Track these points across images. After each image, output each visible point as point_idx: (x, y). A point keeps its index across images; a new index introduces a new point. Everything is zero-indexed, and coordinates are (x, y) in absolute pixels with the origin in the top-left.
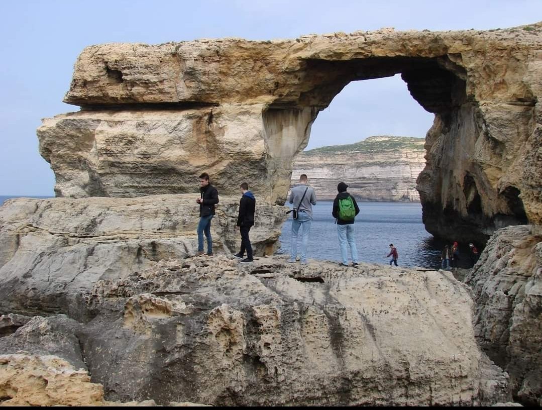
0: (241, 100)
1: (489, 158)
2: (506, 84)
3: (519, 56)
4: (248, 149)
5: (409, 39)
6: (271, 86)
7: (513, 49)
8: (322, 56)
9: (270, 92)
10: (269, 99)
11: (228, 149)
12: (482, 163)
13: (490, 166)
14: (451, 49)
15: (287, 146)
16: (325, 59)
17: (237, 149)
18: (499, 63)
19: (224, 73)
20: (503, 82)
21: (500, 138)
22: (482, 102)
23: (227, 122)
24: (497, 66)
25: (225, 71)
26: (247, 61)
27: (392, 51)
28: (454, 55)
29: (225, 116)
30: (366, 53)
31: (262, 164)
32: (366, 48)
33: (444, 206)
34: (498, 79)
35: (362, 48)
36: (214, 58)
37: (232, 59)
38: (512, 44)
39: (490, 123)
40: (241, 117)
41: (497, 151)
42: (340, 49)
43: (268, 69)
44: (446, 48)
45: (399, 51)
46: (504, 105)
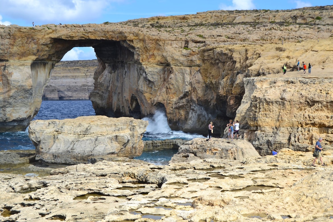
0: (19, 58)
1: (146, 89)
2: (155, 56)
3: (161, 43)
4: (23, 84)
5: (108, 32)
6: (35, 51)
7: (158, 40)
8: (63, 38)
9: (34, 54)
10: (34, 58)
11: (14, 84)
12: (143, 91)
13: (147, 92)
14: (128, 38)
15: (40, 81)
16: (65, 39)
17: (19, 84)
18: (151, 46)
19: (12, 44)
20: (153, 55)
21: (152, 80)
22: (143, 63)
23: (13, 70)
24: (151, 47)
25: (12, 43)
26: (23, 38)
27: (99, 36)
28: (129, 40)
29: (12, 67)
30: (86, 37)
31: (31, 91)
32: (86, 34)
33: (115, 110)
34: (151, 53)
35: (84, 35)
36: (7, 36)
37: (16, 37)
38: (157, 38)
39: (149, 73)
40: (21, 67)
41: (150, 85)
42: (73, 35)
43: (34, 43)
44: (126, 37)
45: (103, 37)
46: (154, 65)
